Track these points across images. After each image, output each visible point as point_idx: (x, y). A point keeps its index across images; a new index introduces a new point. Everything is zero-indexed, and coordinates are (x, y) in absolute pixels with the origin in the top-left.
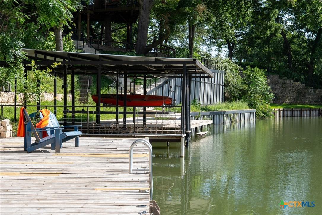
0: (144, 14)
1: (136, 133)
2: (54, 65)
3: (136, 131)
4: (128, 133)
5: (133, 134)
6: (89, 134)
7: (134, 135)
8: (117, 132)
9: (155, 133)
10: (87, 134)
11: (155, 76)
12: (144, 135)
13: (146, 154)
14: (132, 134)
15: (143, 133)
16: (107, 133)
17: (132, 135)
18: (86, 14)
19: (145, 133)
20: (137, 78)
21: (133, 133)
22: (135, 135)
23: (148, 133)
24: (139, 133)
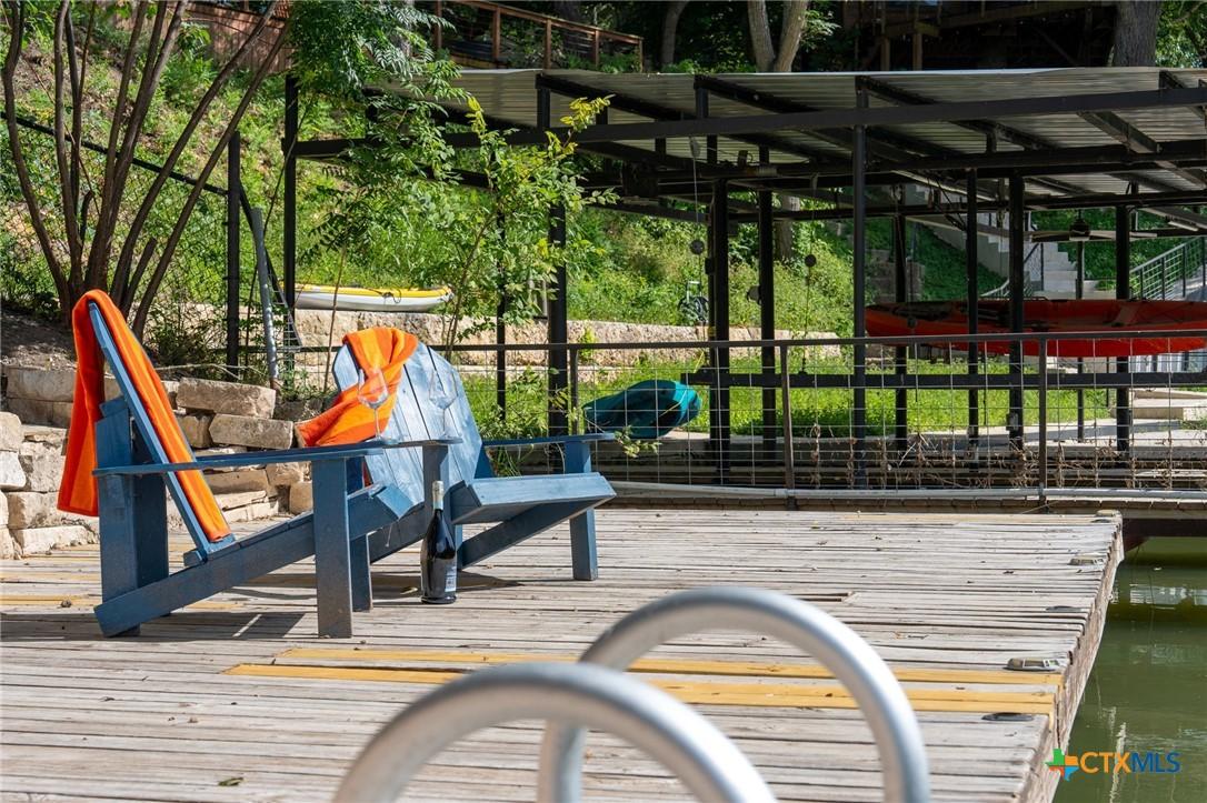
0: (1135, 20)
1: (1052, 484)
2: (574, 112)
3: (1051, 476)
4: (1009, 485)
5: (1036, 491)
6: (791, 492)
7: (1043, 497)
8: (943, 480)
9: (1163, 488)
10: (781, 492)
11: (1176, 220)
12: (1101, 500)
13: (1037, 667)
14: (1026, 491)
15: (1094, 486)
16: (891, 484)
17: (1029, 498)
18: (909, 36)
19: (1103, 485)
20: (1087, 235)
21: (1036, 484)
22: (1048, 498)
23: (1123, 485)
24: (1067, 484)
